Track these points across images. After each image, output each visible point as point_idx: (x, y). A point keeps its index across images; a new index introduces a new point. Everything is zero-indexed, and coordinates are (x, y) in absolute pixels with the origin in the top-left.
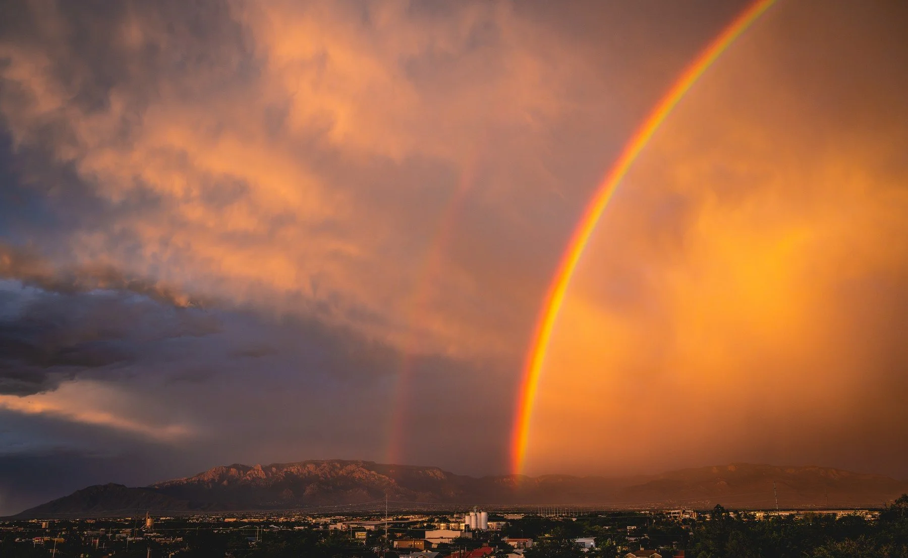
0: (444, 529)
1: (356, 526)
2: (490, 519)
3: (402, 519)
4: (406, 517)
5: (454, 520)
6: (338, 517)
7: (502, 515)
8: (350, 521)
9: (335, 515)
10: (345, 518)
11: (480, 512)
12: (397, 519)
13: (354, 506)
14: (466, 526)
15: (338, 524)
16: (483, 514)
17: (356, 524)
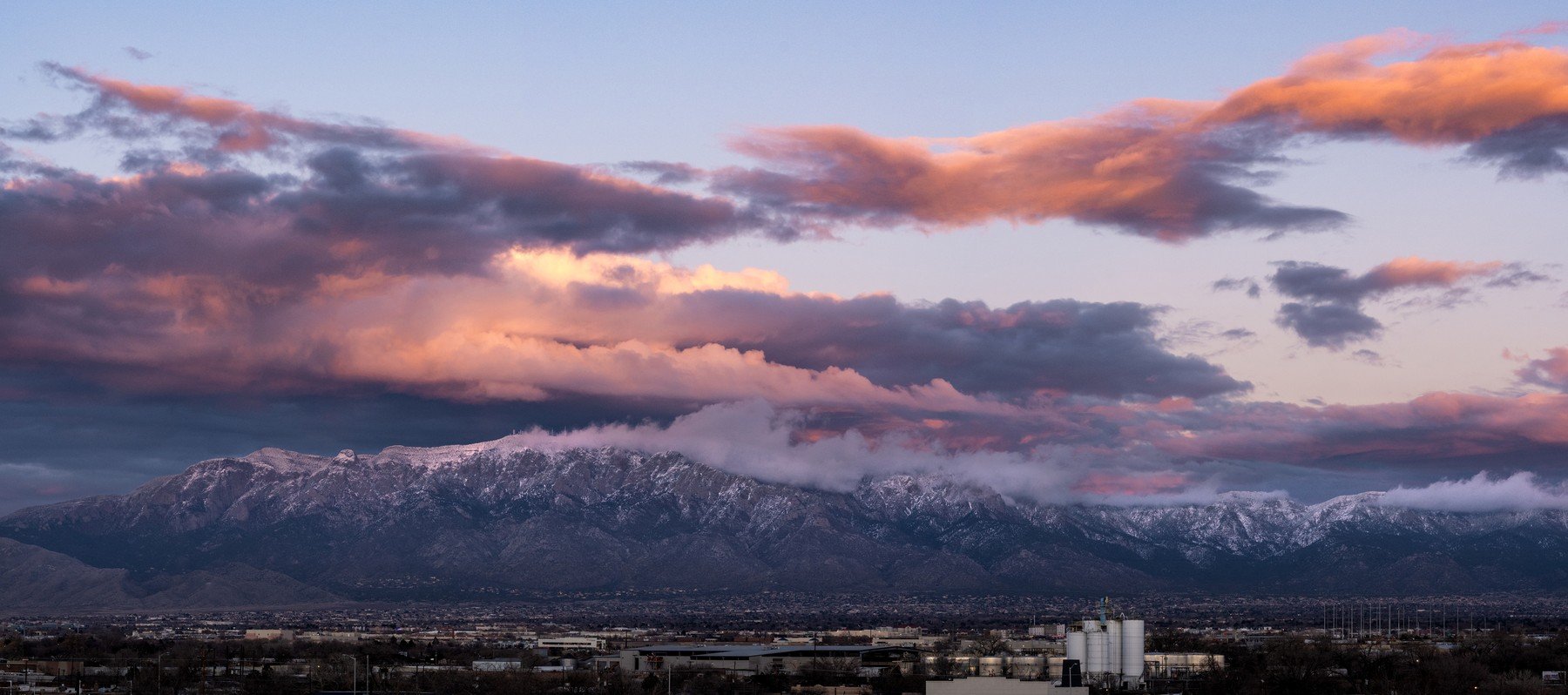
0: (992, 676)
1: (684, 661)
2: (1152, 645)
3: (843, 640)
4: (860, 633)
5: (1025, 645)
6: (620, 632)
7: (1196, 631)
8: (663, 643)
9: (610, 624)
10: (649, 634)
11: (1120, 620)
12: (828, 640)
13: (679, 595)
14: (1067, 664)
15: (623, 653)
16: (1135, 628)
17: (684, 653)
